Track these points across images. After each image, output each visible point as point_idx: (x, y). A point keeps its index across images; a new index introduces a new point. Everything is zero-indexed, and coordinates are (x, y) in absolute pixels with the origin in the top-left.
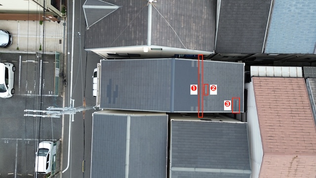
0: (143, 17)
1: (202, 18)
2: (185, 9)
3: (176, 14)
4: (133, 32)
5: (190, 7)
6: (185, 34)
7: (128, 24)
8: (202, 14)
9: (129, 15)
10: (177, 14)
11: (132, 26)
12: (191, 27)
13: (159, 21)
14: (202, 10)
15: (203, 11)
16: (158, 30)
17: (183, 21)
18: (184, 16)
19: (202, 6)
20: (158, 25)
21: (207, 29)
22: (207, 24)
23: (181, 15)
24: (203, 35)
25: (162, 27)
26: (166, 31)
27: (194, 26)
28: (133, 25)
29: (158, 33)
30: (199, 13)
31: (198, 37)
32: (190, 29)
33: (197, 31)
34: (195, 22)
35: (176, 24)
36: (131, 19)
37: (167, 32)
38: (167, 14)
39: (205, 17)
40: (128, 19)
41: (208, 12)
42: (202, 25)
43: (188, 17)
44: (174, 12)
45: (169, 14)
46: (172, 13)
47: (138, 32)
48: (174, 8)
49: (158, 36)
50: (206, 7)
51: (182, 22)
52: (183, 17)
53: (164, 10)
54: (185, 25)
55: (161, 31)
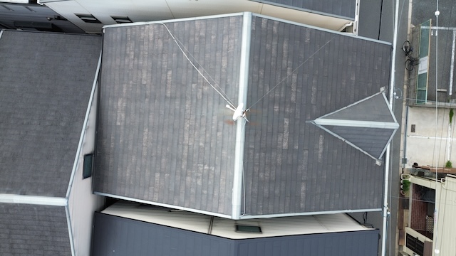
0: (261, 86)
1: (128, 99)
2: (162, 112)
3: (183, 98)
4: (285, 56)
5: (151, 119)
6: (165, 57)
7: (295, 77)
8: (126, 107)
9: (293, 99)
10: (181, 97)
11: (286, 71)
12: (150, 75)
13: (223, 76)
14: (126, 116)
15: (123, 115)
16: (224, 54)
17: (169, 86)
18: (166, 97)
19: (125, 126)
20: (224, 65)
21: (117, 78)
22: (116, 87)
23: (173, 98)
24: (127, 61)
25: (215, 63)
26: (207, 56)
27: (145, 77)
28: (284, 72)
29: (225, 47)
30: (133, 108)
31: (137, 56)
32: (154, 69)
33: (139, 68)
34: (143, 87)
35: (184, 77)
36: (288, 87)
37: (205, 53)
38: (203, 94)
39: (119, 103)
40: (294, 89)
41: (114, 114)
42: (128, 84)
43: (157, 95)
44: (188, 102)
45: (199, 95)
46: (192, 99)
47: (274, 52)
48: (188, 111)
49: (225, 41)
50: (118, 124)
51: (169, 82)
52: (168, 95)
53: (210, 104)
54: (164, 78)
55: (218, 54)
